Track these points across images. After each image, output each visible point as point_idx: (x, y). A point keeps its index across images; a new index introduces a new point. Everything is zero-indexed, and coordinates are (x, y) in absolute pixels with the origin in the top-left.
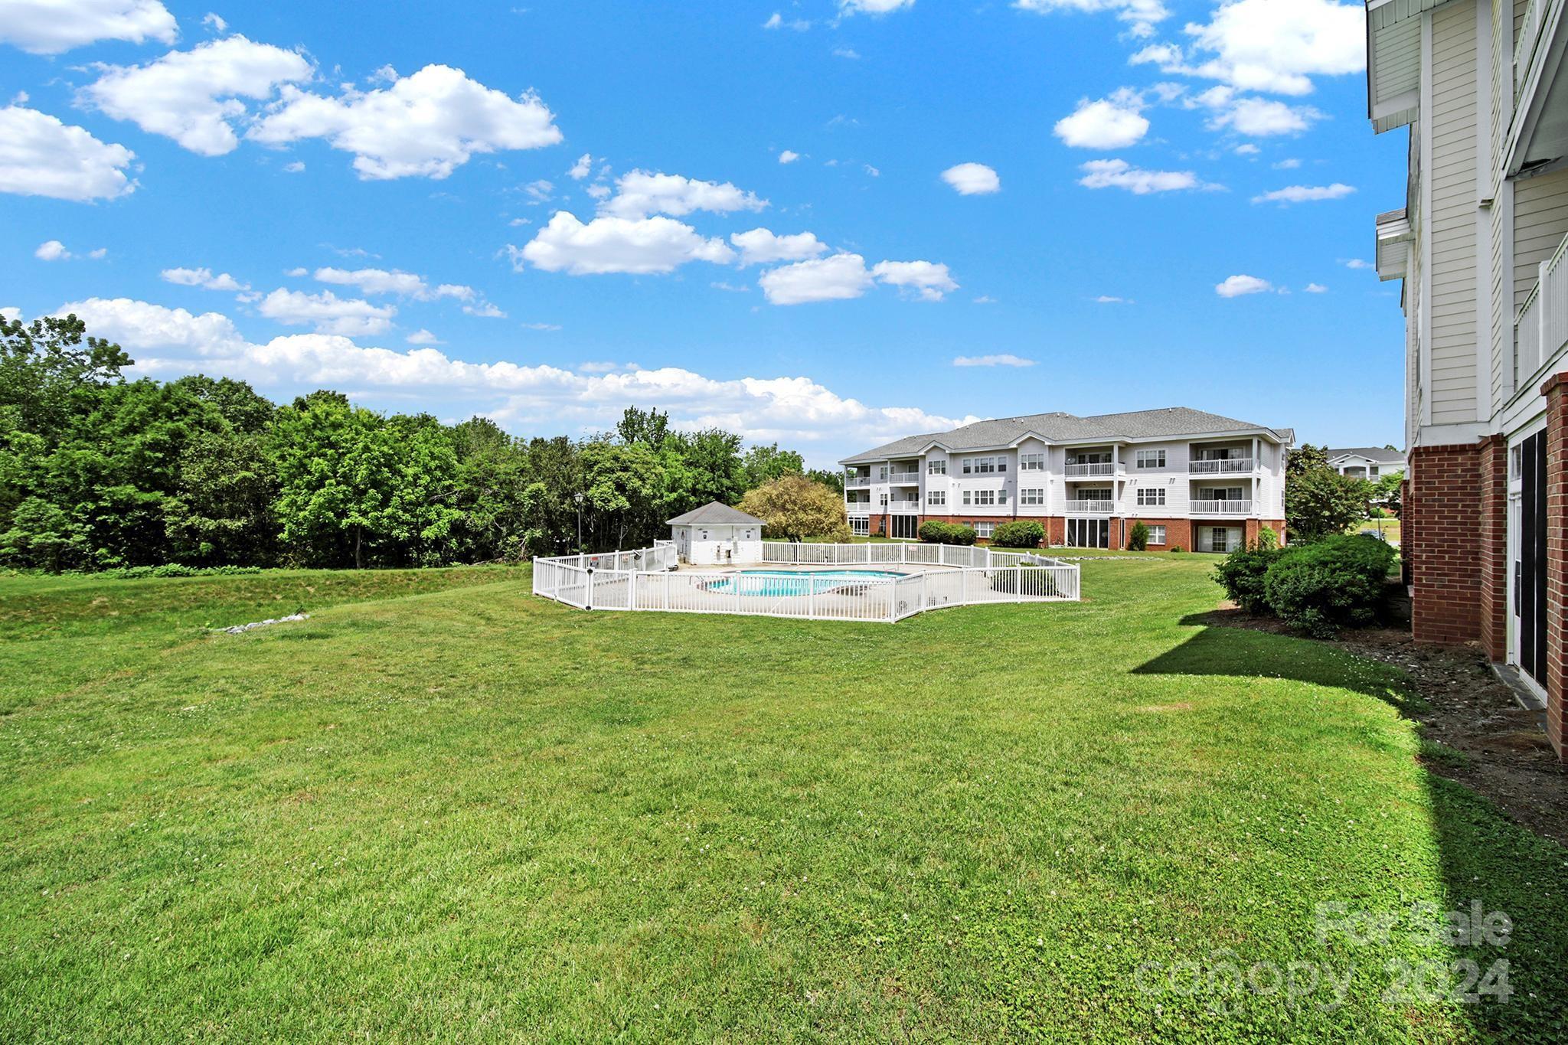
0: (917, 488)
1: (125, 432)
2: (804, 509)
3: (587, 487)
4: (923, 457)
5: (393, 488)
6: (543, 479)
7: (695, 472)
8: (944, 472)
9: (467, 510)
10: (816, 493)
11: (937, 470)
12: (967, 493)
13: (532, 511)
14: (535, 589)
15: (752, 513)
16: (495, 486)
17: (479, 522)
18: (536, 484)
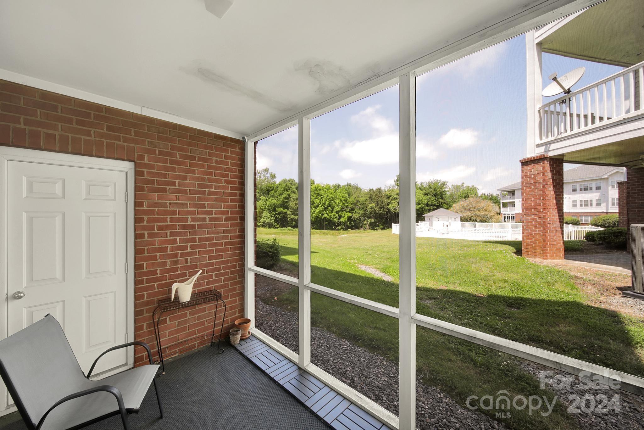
1: (279, 195)
2: (479, 210)
3: (388, 205)
5: (334, 207)
6: (374, 203)
7: (428, 197)
9: (352, 213)
10: (484, 204)
13: (371, 213)
14: (393, 233)
15: (456, 212)
16: (359, 206)
17: (356, 217)
18: (372, 204)
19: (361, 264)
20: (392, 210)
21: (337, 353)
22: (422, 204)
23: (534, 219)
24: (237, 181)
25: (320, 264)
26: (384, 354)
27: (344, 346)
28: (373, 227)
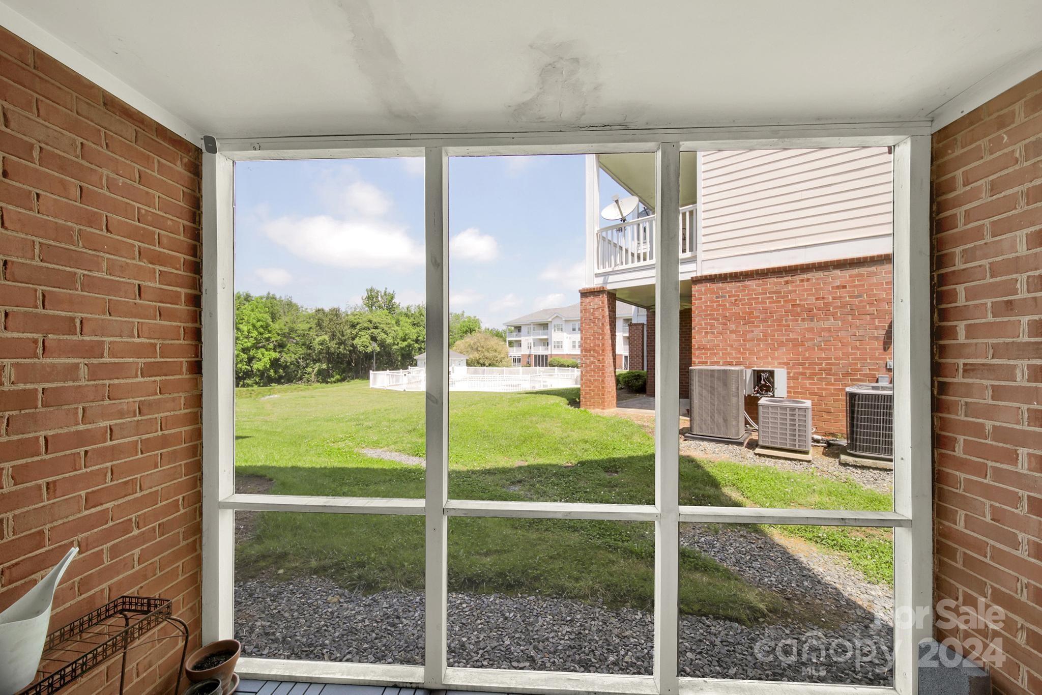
0: (547, 339)
2: (488, 350)
3: (353, 339)
4: (551, 322)
6: (326, 334)
7: (418, 329)
8: (562, 330)
9: (280, 352)
10: (494, 342)
11: (558, 330)
12: (574, 342)
13: (320, 353)
14: (371, 386)
15: (461, 353)
16: (297, 338)
17: (289, 360)
18: (323, 337)
19: (363, 448)
20: (361, 349)
21: (464, 624)
22: (409, 340)
23: (593, 363)
24: (178, 259)
25: (277, 462)
26: (531, 590)
27: (464, 605)
28: (324, 377)
